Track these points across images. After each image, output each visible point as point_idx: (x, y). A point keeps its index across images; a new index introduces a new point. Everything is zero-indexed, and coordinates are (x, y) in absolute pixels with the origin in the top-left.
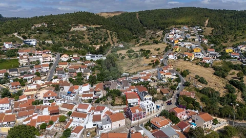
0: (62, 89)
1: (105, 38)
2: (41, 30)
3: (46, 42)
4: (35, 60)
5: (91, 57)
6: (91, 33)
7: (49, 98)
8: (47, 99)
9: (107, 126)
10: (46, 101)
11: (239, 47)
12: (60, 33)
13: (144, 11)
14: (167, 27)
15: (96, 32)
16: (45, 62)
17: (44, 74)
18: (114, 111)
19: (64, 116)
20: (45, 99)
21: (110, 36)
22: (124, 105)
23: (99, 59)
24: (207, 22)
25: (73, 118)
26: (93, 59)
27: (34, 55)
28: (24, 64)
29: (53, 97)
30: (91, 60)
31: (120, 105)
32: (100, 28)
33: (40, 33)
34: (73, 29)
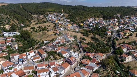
0: (13, 58)
1: (8, 21)
5: (8, 34)
7: (8, 66)
9: (62, 72)
10: (6, 70)
11: (85, 23)
14: (45, 13)
18: (59, 62)
19: (30, 75)
20: (5, 68)
21: (11, 19)
22: (62, 58)
23: (14, 35)
24: (63, 11)
25: (39, 74)
26: (10, 35)
29: (11, 65)
31: (60, 59)
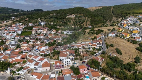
0: (35, 47)
1: (82, 22)
2: (51, 17)
3: (50, 23)
4: (40, 32)
5: (67, 32)
6: (76, 19)
8: (25, 51)
9: (40, 69)
10: (24, 52)
12: (60, 19)
13: (118, 6)
15: (79, 18)
16: (43, 33)
17: (40, 39)
19: (26, 61)
20: (24, 51)
21: (86, 21)
22: (57, 59)
23: (71, 33)
27: (40, 30)
28: (34, 34)
29: (28, 51)
30: (67, 34)
31: (55, 59)
32: (82, 16)
33: (50, 19)
34: (68, 17)
